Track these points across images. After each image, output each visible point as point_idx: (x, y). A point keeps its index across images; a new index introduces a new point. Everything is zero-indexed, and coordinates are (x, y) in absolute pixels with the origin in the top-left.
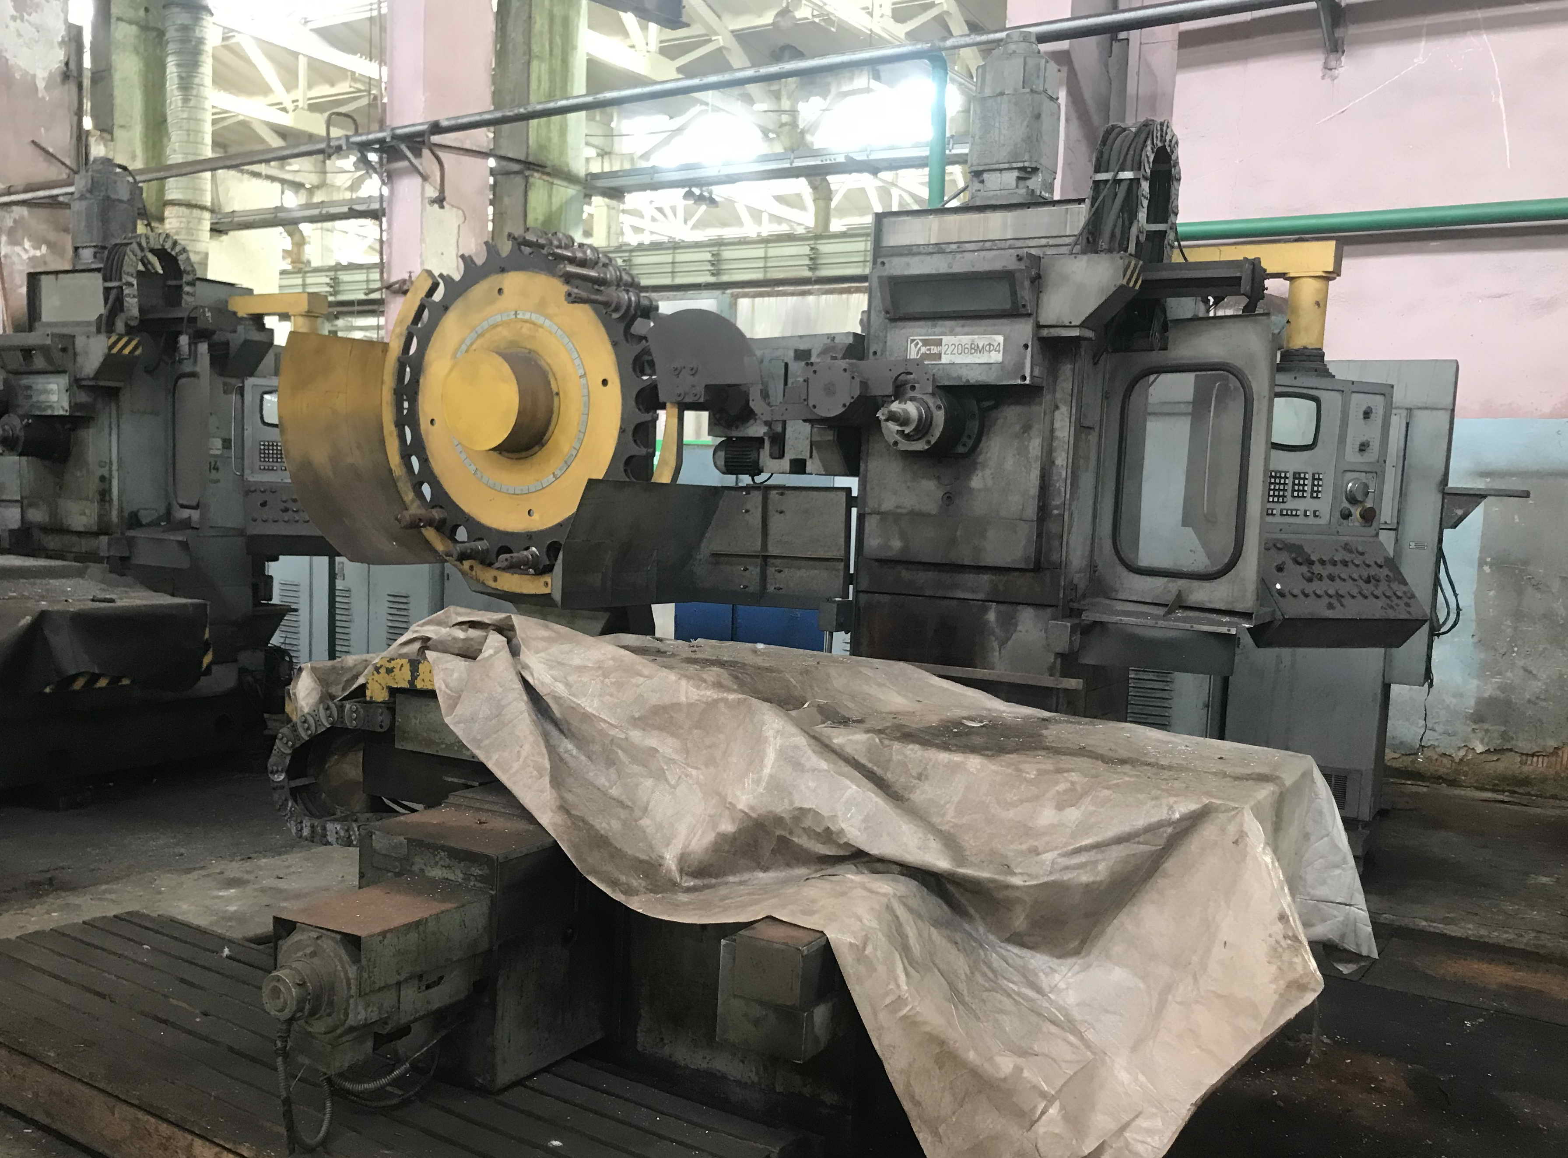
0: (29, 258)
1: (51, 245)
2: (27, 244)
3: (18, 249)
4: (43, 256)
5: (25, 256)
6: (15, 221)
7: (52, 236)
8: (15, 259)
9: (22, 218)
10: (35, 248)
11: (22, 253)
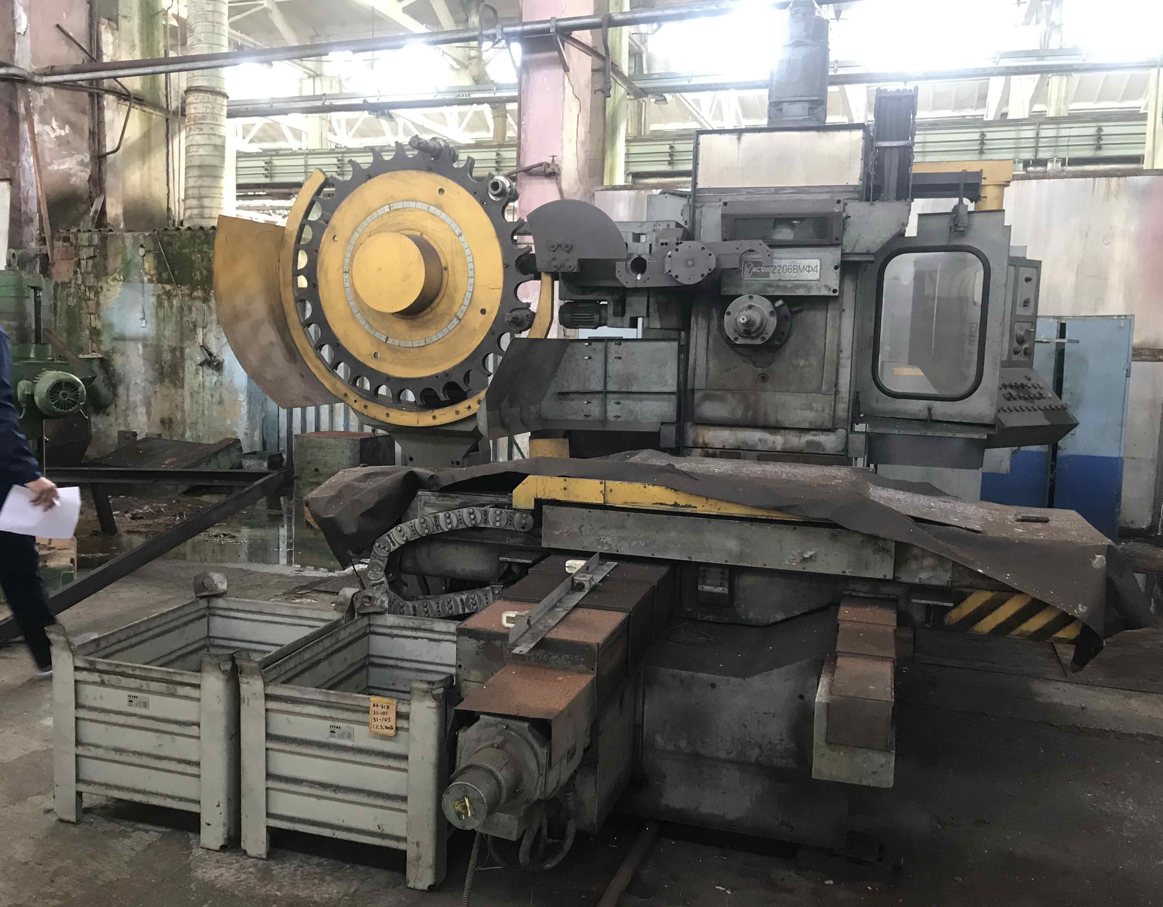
0: (56, 137)
1: (73, 126)
2: (54, 124)
3: (47, 128)
4: (67, 135)
5: (53, 135)
6: (45, 101)
7: (73, 116)
8: (45, 137)
9: (50, 97)
10: (60, 128)
11: (51, 132)
